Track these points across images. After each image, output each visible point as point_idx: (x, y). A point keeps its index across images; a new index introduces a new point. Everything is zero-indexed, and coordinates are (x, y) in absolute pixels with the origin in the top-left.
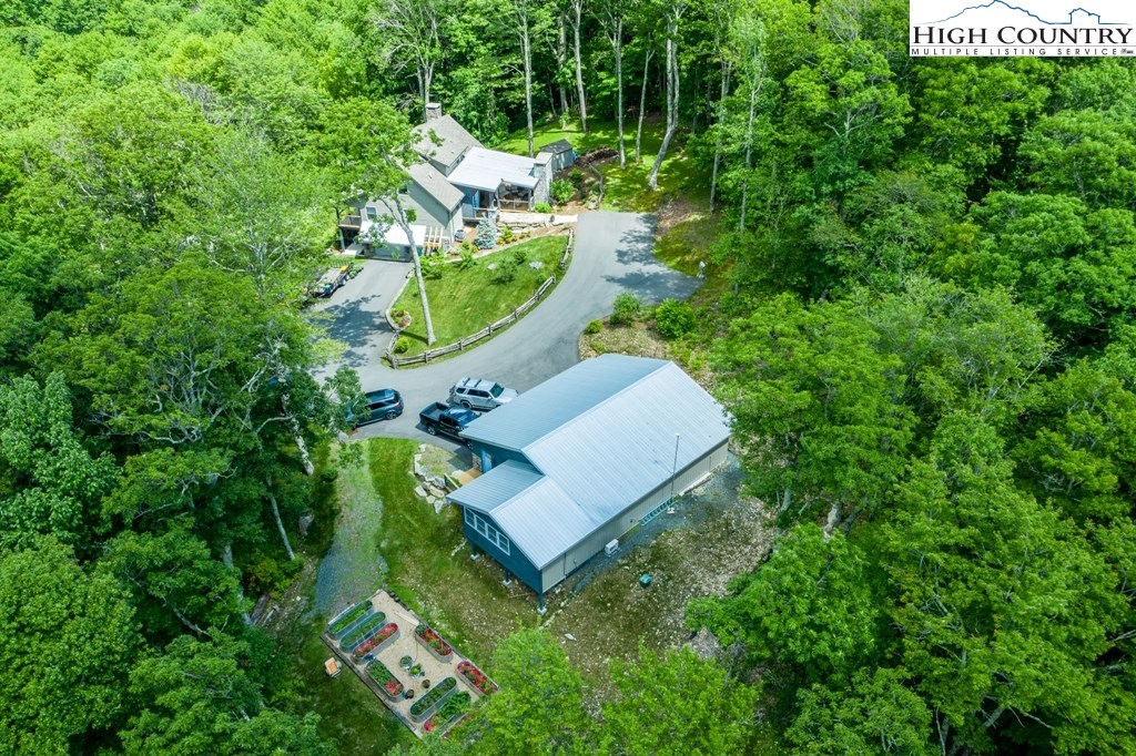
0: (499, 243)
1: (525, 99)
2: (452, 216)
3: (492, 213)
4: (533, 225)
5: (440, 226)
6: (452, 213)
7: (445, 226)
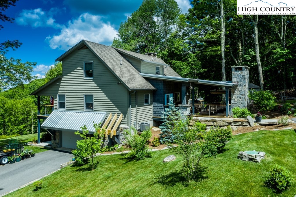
1: (221, 51)
2: (136, 103)
3: (183, 109)
4: (233, 124)
5: (118, 113)
6: (136, 98)
7: (125, 113)
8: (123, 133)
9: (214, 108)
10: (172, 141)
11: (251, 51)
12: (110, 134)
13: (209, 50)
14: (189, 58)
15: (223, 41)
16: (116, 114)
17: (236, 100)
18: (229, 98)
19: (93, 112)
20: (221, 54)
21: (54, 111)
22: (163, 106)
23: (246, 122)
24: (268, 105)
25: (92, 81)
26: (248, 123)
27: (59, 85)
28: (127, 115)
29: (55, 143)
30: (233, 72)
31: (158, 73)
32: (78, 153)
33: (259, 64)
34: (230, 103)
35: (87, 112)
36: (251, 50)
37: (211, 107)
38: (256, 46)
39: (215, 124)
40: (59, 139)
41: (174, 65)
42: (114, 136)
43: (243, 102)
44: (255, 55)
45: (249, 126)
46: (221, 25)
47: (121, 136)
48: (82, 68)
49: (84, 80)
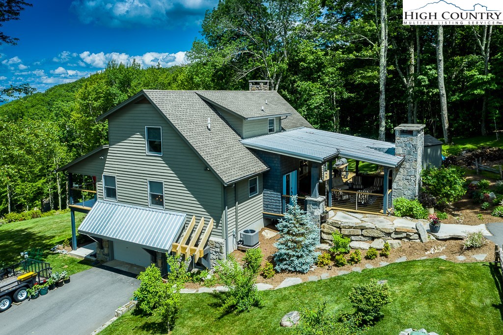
0: (320, 264)
1: (378, 79)
2: (235, 200)
3: (313, 205)
4: (393, 235)
5: (205, 216)
6: (235, 194)
7: (217, 219)
8: (214, 250)
9: (364, 196)
10: (295, 268)
11: (430, 69)
12: (194, 255)
13: (359, 76)
14: (324, 73)
15: (383, 61)
16: (203, 218)
17: (401, 183)
18: (390, 178)
19: (164, 211)
20: (378, 85)
21: (97, 202)
22: (280, 196)
23: (415, 233)
24: (451, 194)
25: (160, 159)
26: (417, 235)
27: (105, 160)
28: (221, 222)
29: (102, 254)
30: (398, 138)
31: (271, 129)
32: (144, 296)
33: (443, 94)
34: (390, 188)
35: (154, 210)
36: (430, 67)
37: (358, 194)
38: (439, 62)
39: (364, 232)
40: (108, 248)
41: (299, 88)
42: (200, 259)
43: (411, 187)
44: (436, 75)
45: (419, 241)
46: (380, 33)
47: (211, 254)
48: (143, 135)
49: (147, 156)
